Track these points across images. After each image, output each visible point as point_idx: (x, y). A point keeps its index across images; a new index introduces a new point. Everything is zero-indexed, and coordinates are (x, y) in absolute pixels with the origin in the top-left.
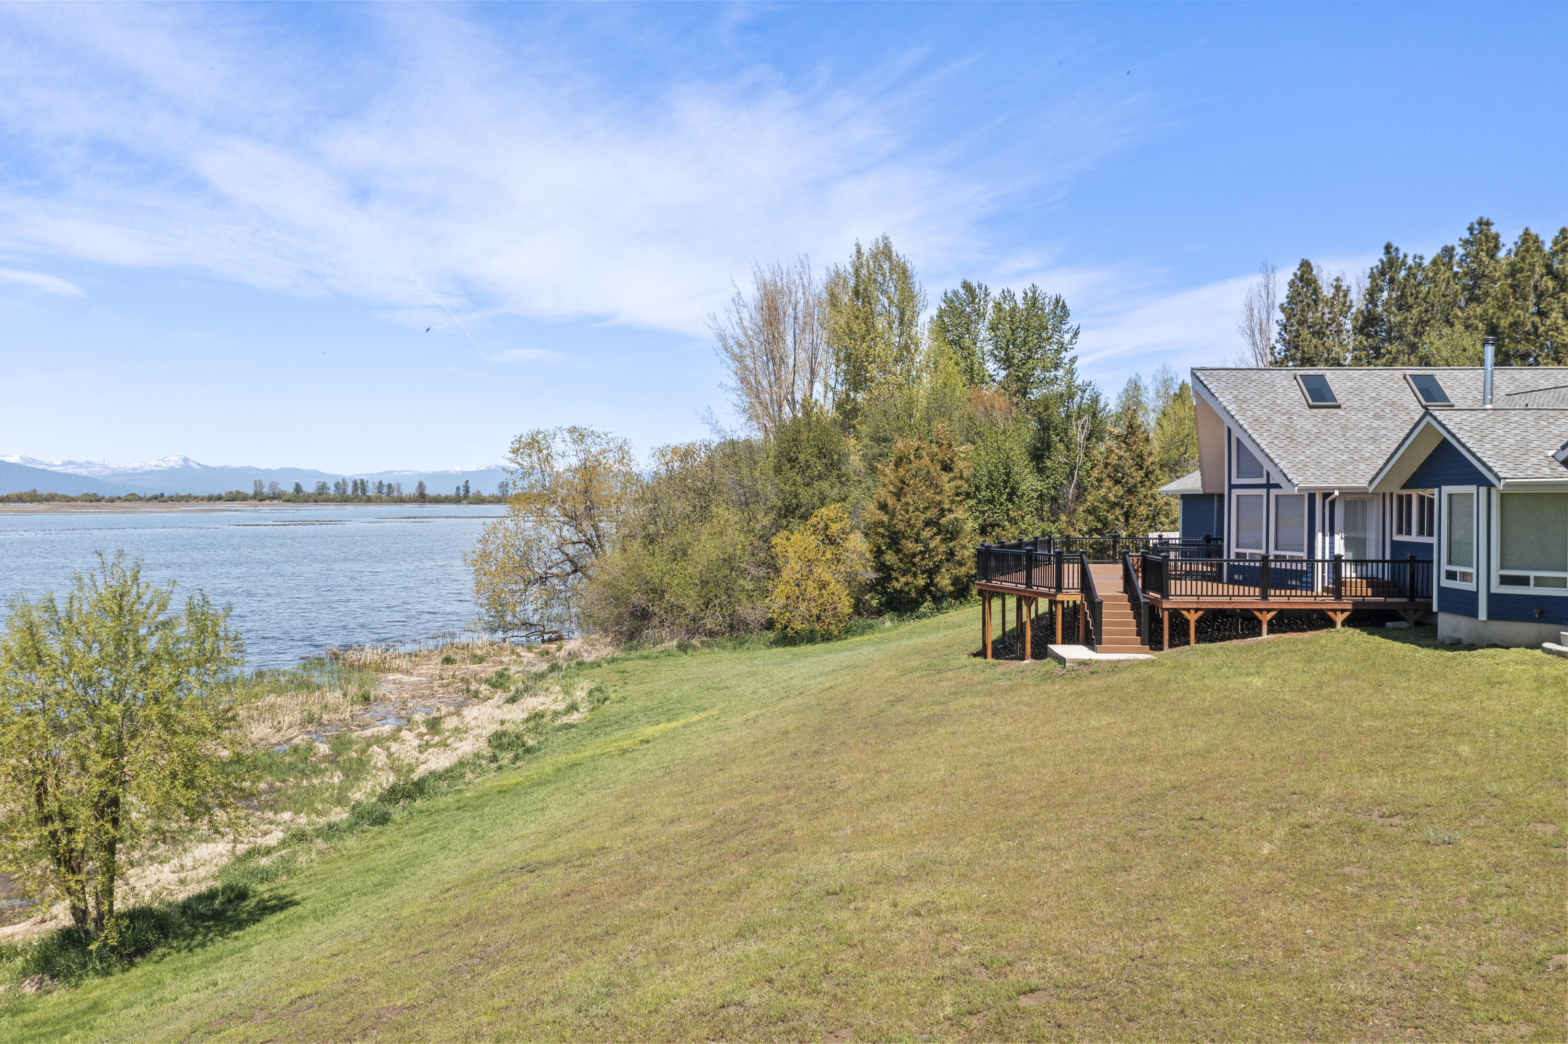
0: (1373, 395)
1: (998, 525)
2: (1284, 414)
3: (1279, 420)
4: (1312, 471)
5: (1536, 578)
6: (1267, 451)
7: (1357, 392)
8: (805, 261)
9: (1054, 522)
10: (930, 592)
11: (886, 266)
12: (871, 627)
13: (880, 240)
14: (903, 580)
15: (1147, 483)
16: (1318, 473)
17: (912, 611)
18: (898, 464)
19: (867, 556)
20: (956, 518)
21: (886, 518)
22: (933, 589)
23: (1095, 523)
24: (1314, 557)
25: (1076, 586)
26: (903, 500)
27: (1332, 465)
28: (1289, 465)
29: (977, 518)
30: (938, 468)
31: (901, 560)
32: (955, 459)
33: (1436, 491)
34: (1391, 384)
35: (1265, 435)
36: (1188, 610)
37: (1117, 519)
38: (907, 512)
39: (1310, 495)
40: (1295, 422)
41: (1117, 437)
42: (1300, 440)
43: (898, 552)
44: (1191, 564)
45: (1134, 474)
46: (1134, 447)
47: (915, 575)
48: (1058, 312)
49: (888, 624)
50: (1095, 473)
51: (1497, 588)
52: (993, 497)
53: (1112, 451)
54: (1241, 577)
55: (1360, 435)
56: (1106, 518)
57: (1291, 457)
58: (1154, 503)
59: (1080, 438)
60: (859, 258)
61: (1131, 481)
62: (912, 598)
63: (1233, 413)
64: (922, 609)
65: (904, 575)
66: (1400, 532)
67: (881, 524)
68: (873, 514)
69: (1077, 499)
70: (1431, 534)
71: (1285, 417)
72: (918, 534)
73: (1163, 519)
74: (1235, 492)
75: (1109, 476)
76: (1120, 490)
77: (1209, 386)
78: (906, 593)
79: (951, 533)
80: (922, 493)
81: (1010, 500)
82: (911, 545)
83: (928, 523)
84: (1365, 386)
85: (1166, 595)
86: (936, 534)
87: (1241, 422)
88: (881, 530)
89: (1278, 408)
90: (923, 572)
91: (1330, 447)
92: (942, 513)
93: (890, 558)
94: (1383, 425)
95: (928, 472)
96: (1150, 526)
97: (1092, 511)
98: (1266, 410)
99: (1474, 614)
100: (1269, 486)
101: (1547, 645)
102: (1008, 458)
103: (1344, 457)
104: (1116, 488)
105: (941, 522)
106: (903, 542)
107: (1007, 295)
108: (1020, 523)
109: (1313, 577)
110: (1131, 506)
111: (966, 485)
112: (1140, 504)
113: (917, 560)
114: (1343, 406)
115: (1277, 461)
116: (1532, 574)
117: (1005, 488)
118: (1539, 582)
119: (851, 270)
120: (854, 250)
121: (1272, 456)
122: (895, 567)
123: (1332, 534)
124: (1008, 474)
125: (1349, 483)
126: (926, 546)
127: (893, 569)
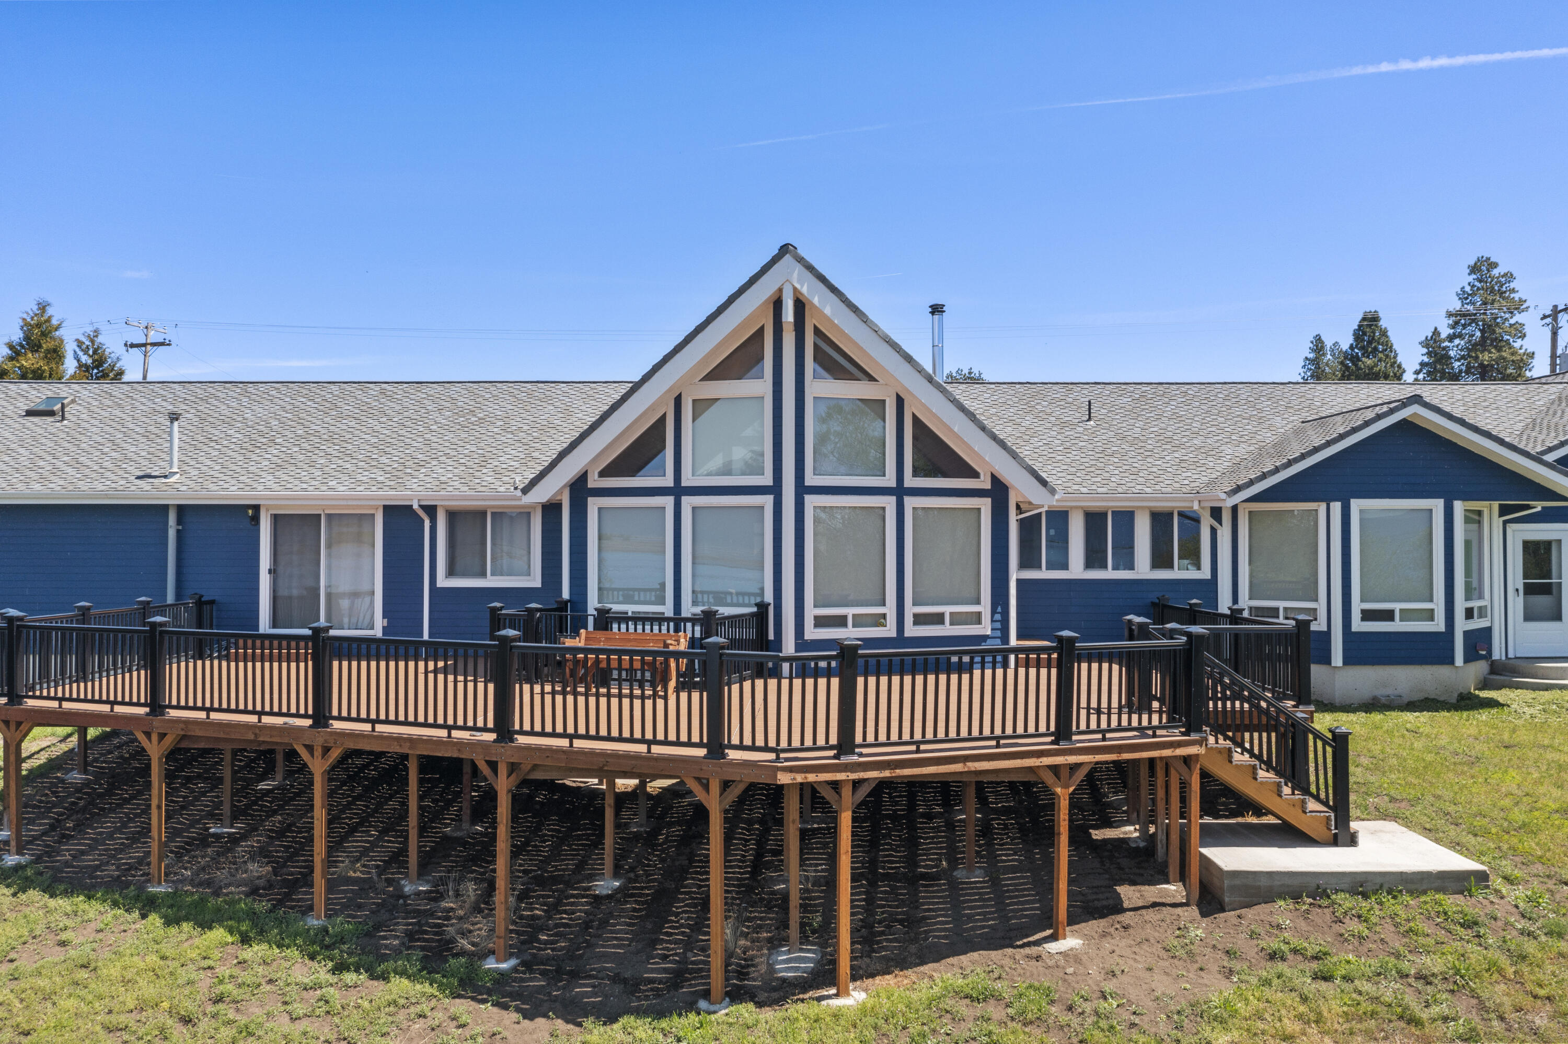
33: (1336, 505)
100: (900, 492)
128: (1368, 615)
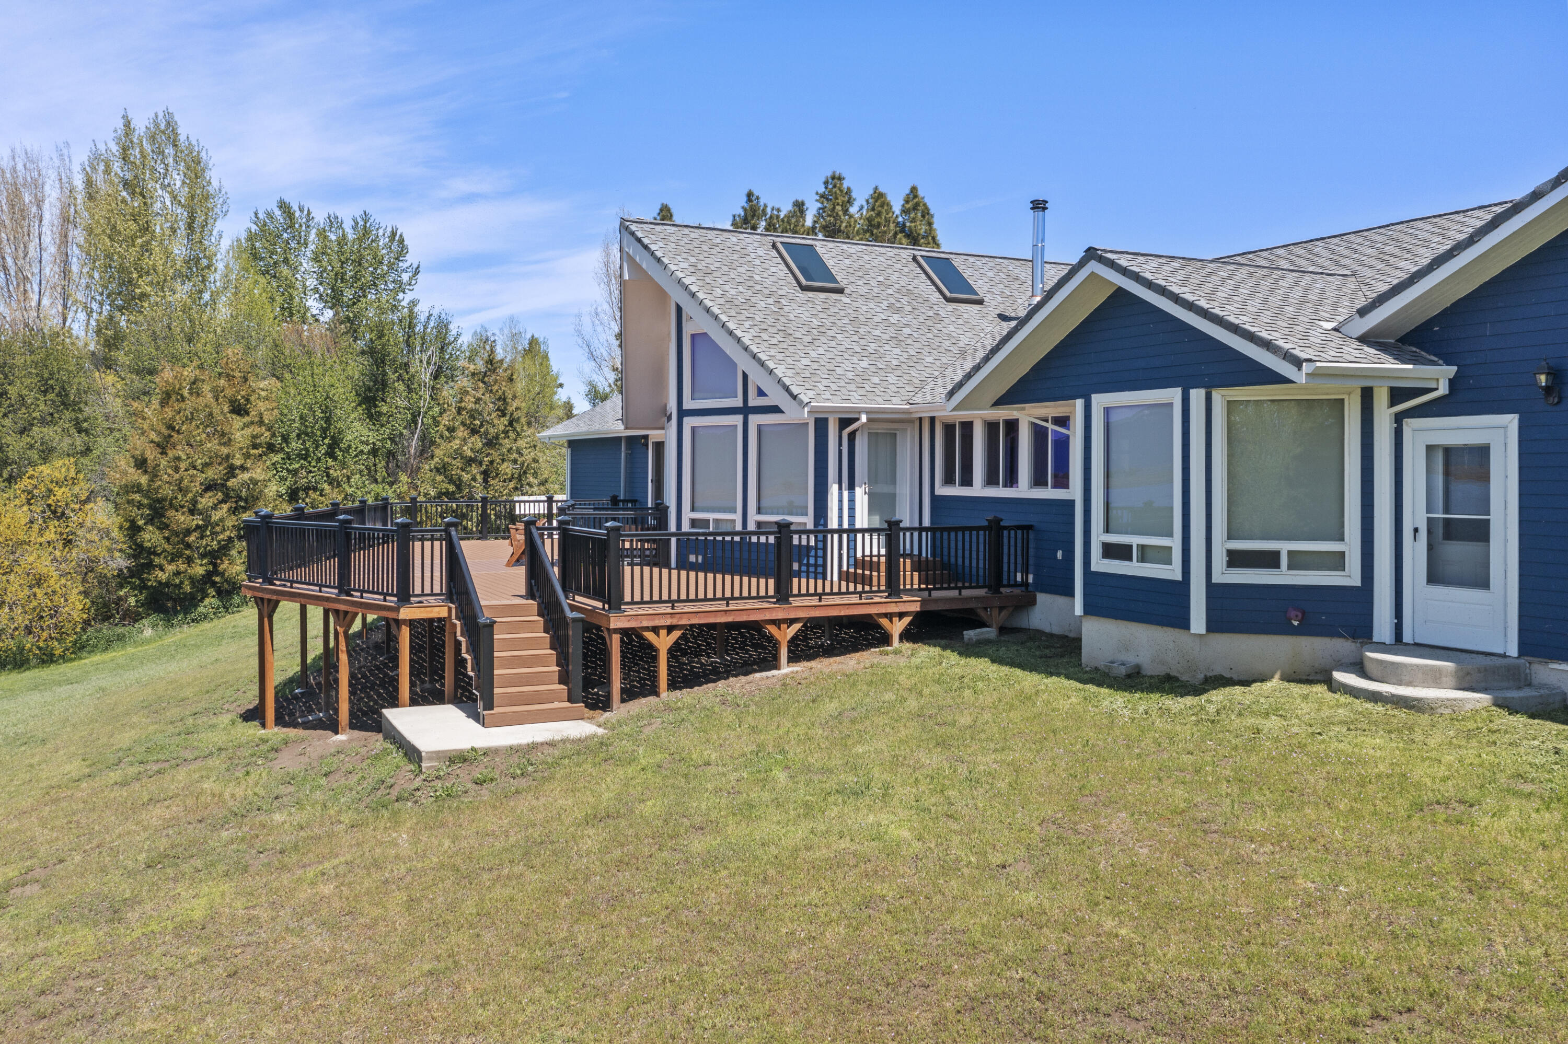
0: (881, 279)
1: (315, 489)
2: (769, 296)
3: (763, 304)
4: (825, 382)
5: (1290, 553)
6: (754, 349)
7: (860, 274)
8: (65, 151)
9: (391, 484)
10: (214, 584)
11: (169, 151)
12: (121, 638)
13: (161, 115)
14: (171, 568)
15: (510, 434)
16: (834, 387)
17: (186, 612)
18: (164, 403)
19: (115, 534)
20: (251, 479)
21: (144, 480)
22: (217, 579)
23: (446, 485)
24: (826, 524)
25: (437, 589)
26: (171, 453)
27: (850, 375)
28: (790, 373)
29: (283, 479)
30: (226, 409)
31: (168, 539)
32: (252, 398)
33: (1080, 403)
34: (899, 266)
35: (747, 324)
36: (655, 630)
37: (474, 479)
38: (177, 469)
39: (817, 421)
40: (786, 309)
41: (473, 374)
42: (798, 335)
43: (163, 527)
44: (632, 541)
45: (496, 422)
46: (495, 388)
47: (189, 561)
48: (395, 247)
49: (148, 632)
50: (445, 420)
51: (1223, 575)
52: (307, 450)
53: (467, 392)
54: (700, 559)
55: (877, 333)
56: (459, 479)
57: (789, 360)
58: (520, 460)
59: (426, 376)
60: (127, 135)
61: (491, 430)
62: (185, 593)
63: (694, 288)
64: (201, 609)
65: (172, 560)
66: (949, 480)
67: (138, 488)
68: (125, 473)
69: (421, 454)
70: (1062, 481)
71: (770, 301)
72: (194, 502)
73: (532, 479)
74: (688, 422)
75: (463, 424)
76: (477, 442)
77: (653, 247)
78: (176, 586)
79: (246, 501)
80: (201, 443)
81: (331, 454)
82: (183, 518)
83: (209, 487)
84: (868, 266)
85: (614, 601)
86: (221, 502)
87: (708, 303)
88: (137, 497)
89: (758, 287)
90: (203, 556)
91: (842, 348)
92: (232, 471)
93: (151, 536)
94: (904, 321)
95: (211, 414)
96: (516, 489)
97: (442, 469)
98: (741, 289)
99: (1183, 623)
100: (746, 411)
101: (1339, 676)
102: (328, 397)
103: (864, 364)
104: (473, 439)
105: (229, 484)
106: (171, 513)
107: (333, 222)
108: (346, 486)
109: (825, 557)
110: (492, 462)
111: (267, 434)
112: (503, 460)
113: (192, 538)
114: (846, 291)
115: (771, 365)
116: (1284, 547)
117: (324, 438)
118: (1298, 561)
119: (114, 148)
120: (120, 124)
121: (763, 357)
122: (159, 550)
123: (851, 487)
124: (328, 420)
125: (880, 404)
126: (207, 519)
127: (155, 553)
128: (1236, 559)
